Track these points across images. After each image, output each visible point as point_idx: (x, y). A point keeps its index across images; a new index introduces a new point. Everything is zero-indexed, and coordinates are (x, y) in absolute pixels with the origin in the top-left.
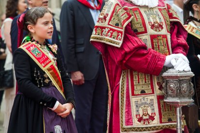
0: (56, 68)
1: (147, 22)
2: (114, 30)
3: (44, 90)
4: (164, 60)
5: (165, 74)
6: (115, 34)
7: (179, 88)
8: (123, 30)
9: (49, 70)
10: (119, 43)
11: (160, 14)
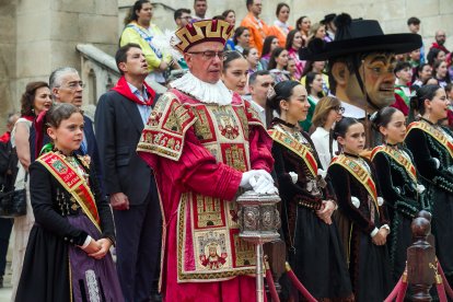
2: (170, 137)
6: (171, 141)
8: (182, 137)
10: (176, 154)
11: (234, 114)
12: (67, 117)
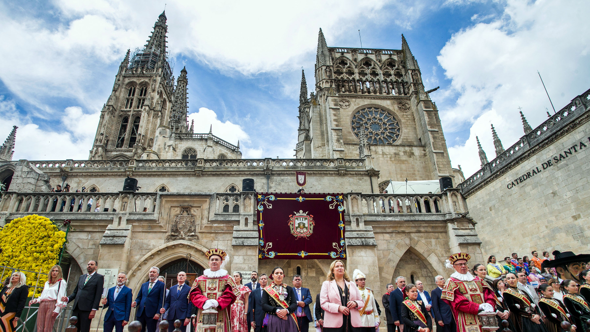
0: (421, 312)
1: (467, 288)
2: (450, 293)
3: (414, 322)
4: (478, 307)
5: (479, 314)
6: (450, 294)
7: (488, 321)
8: (453, 293)
9: (416, 312)
10: (452, 299)
11: (475, 284)
12: (411, 289)
